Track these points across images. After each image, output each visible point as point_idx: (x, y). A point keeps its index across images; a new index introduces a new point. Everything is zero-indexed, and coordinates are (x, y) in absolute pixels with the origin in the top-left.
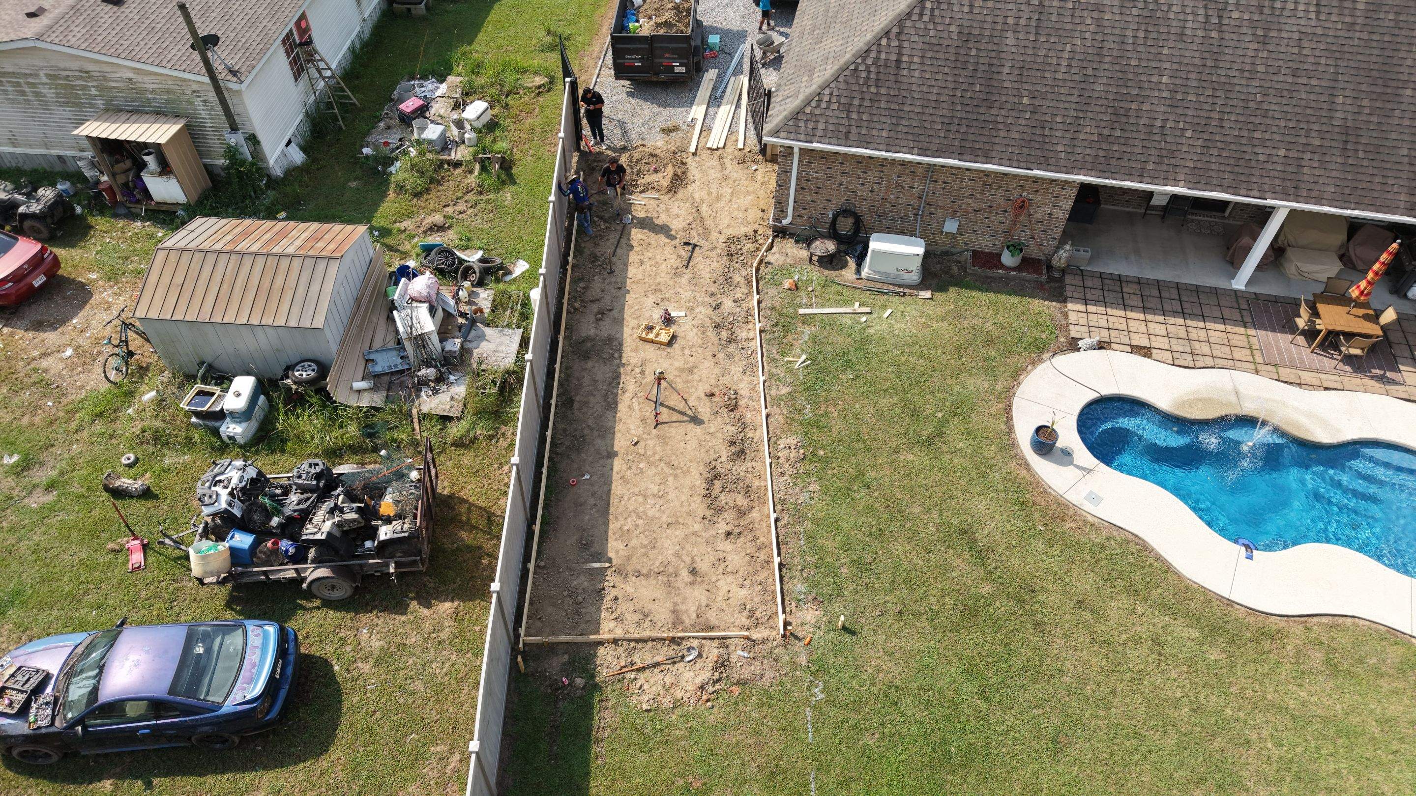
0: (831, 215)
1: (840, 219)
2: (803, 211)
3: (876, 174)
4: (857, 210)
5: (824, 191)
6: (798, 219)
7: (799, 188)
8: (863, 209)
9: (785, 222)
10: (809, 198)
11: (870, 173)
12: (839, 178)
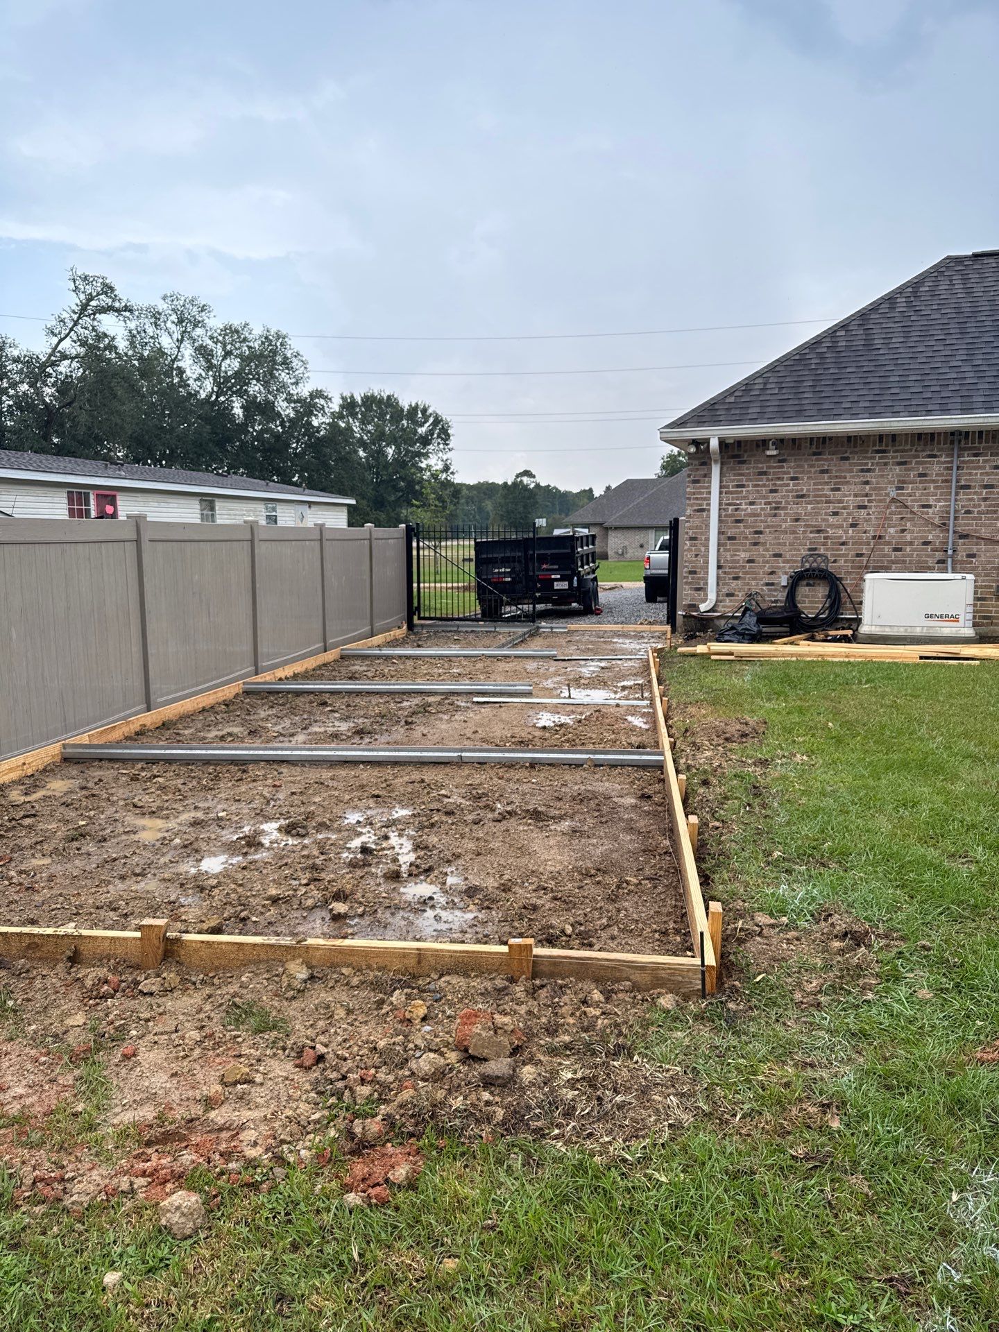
0: (784, 583)
1: (803, 591)
2: (734, 584)
3: (856, 489)
4: (831, 568)
5: (767, 537)
6: (728, 601)
7: (726, 539)
8: (841, 566)
9: (703, 607)
10: (744, 556)
11: (845, 488)
12: (793, 509)
